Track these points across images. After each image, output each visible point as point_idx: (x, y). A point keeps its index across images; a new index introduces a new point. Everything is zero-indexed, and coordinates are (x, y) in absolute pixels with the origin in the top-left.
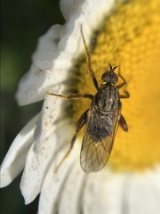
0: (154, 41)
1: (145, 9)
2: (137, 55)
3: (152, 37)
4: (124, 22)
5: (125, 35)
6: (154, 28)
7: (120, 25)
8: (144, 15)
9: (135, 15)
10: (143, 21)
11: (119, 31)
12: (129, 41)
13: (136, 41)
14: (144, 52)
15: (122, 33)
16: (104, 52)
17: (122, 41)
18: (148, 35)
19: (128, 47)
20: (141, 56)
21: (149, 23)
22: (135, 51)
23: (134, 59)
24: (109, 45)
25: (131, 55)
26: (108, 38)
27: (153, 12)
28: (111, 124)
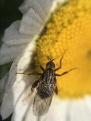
0: (80, 27)
1: (74, 9)
2: (70, 35)
3: (79, 25)
4: (62, 16)
5: (63, 24)
6: (80, 19)
7: (59, 18)
8: (74, 13)
9: (68, 13)
10: (73, 16)
11: (59, 21)
12: (65, 27)
13: (69, 27)
14: (74, 33)
15: (61, 23)
16: (51, 33)
17: (61, 28)
18: (76, 24)
19: (64, 31)
20: (72, 36)
21: (76, 17)
22: (68, 33)
23: (68, 37)
24: (53, 29)
25: (67, 35)
26: (53, 25)
27: (79, 11)
28: (50, 91)
